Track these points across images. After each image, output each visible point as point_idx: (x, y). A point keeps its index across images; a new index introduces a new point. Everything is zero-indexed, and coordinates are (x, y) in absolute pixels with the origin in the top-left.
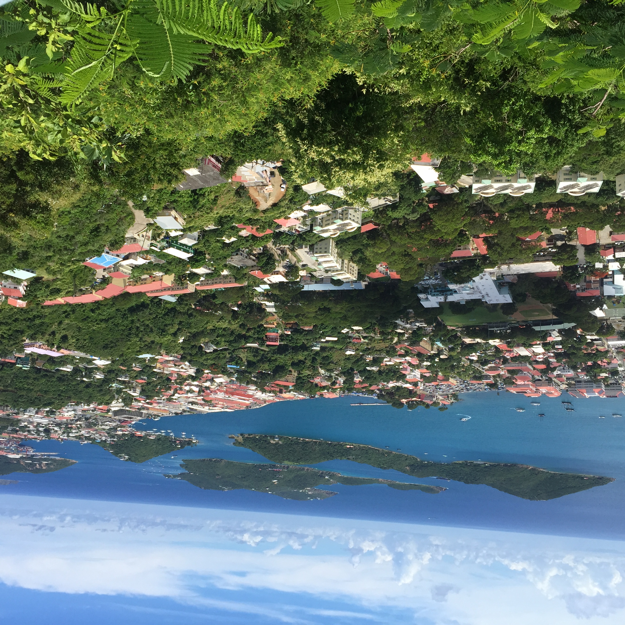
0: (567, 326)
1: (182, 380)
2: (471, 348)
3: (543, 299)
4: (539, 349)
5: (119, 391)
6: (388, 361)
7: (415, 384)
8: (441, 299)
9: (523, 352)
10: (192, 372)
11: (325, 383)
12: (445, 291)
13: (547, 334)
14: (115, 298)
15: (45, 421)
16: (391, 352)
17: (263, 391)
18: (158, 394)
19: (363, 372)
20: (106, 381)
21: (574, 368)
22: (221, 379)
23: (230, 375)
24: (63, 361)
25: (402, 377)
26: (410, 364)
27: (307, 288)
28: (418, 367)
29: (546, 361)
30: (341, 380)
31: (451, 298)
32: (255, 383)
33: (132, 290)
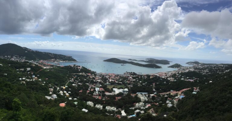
0: (105, 84)
1: (170, 77)
2: (121, 81)
3: (108, 89)
4: (110, 81)
5: (180, 75)
6: (134, 80)
7: (131, 76)
8: (124, 90)
9: (113, 80)
10: (168, 78)
11: (145, 77)
12: (124, 91)
13: (109, 83)
14: (180, 90)
15: (190, 69)
16: (134, 81)
17: (156, 75)
18: (174, 74)
19: (139, 78)
20: (182, 76)
21: (106, 77)
22: (163, 77)
23: (162, 78)
24: (188, 79)
25: (132, 77)
26: (131, 79)
27: (147, 93)
28: (130, 79)
29: (109, 79)
30: (143, 77)
31: (123, 90)
32: (157, 77)
33: (178, 92)
